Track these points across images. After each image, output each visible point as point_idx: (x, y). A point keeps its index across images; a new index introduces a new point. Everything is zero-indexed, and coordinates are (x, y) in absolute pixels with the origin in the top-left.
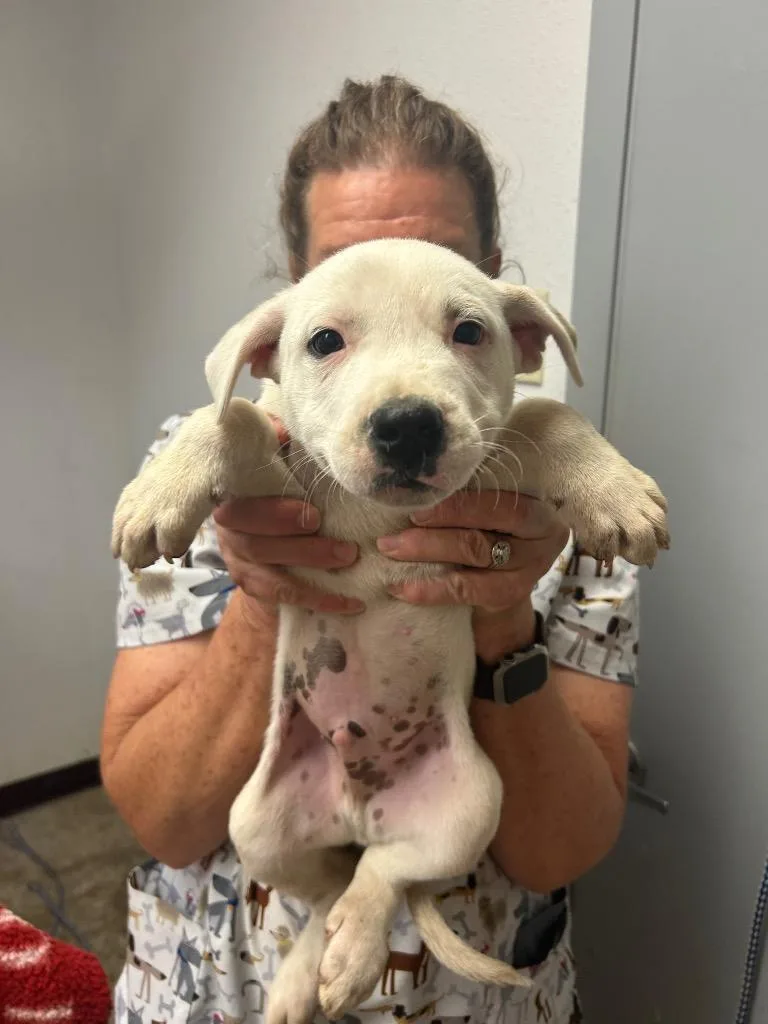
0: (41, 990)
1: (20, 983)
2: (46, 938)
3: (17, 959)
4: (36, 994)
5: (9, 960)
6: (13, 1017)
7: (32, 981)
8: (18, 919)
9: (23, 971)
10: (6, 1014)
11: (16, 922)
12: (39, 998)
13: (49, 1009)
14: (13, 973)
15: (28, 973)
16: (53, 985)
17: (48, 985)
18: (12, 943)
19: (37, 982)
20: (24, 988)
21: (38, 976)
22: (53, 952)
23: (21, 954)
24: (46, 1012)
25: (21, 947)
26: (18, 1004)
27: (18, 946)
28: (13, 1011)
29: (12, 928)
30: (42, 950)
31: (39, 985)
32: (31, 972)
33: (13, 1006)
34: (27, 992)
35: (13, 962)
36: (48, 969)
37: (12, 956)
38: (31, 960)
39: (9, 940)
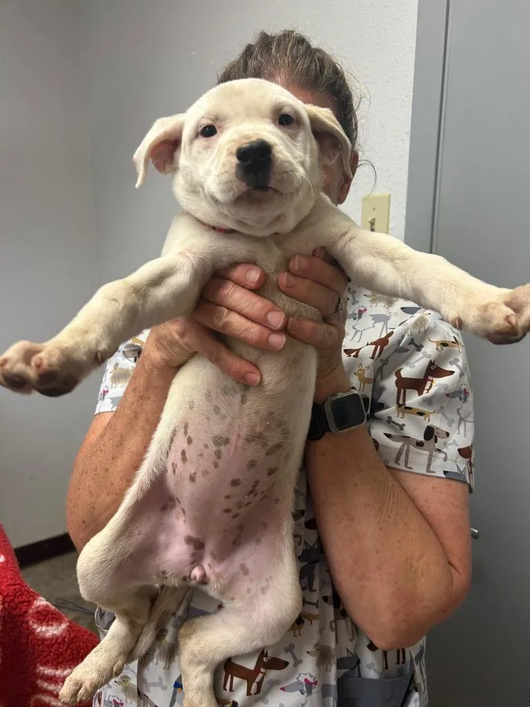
0: (62, 653)
1: (48, 648)
2: (66, 619)
3: (47, 630)
4: (58, 656)
5: (41, 631)
6: (42, 672)
7: (55, 646)
8: (49, 603)
9: (51, 639)
10: (38, 671)
11: (47, 606)
12: (60, 659)
13: (65, 669)
14: (43, 640)
15: (54, 641)
16: (69, 651)
17: (66, 651)
18: (44, 620)
19: (59, 648)
20: (51, 652)
21: (59, 643)
22: (70, 628)
23: (50, 628)
24: (63, 671)
25: (50, 623)
26: (45, 664)
27: (48, 622)
28: (42, 668)
29: (45, 610)
30: (64, 626)
31: (61, 650)
32: (55, 641)
33: (42, 665)
34: (52, 654)
35: (44, 632)
36: (67, 640)
37: (44, 629)
38: (56, 632)
39: (43, 618)
